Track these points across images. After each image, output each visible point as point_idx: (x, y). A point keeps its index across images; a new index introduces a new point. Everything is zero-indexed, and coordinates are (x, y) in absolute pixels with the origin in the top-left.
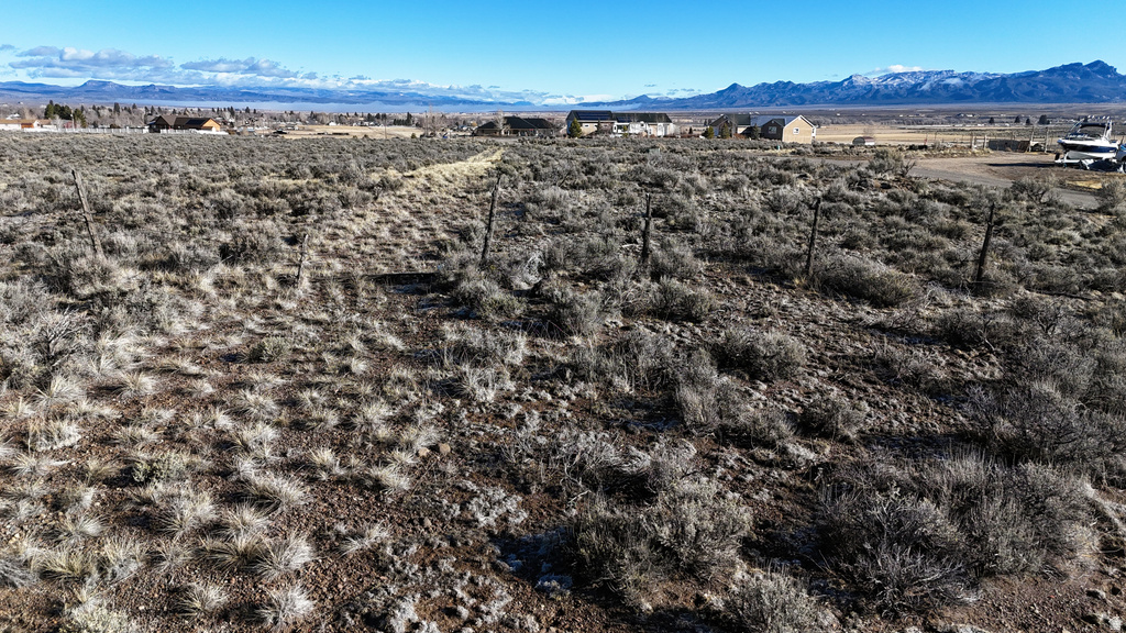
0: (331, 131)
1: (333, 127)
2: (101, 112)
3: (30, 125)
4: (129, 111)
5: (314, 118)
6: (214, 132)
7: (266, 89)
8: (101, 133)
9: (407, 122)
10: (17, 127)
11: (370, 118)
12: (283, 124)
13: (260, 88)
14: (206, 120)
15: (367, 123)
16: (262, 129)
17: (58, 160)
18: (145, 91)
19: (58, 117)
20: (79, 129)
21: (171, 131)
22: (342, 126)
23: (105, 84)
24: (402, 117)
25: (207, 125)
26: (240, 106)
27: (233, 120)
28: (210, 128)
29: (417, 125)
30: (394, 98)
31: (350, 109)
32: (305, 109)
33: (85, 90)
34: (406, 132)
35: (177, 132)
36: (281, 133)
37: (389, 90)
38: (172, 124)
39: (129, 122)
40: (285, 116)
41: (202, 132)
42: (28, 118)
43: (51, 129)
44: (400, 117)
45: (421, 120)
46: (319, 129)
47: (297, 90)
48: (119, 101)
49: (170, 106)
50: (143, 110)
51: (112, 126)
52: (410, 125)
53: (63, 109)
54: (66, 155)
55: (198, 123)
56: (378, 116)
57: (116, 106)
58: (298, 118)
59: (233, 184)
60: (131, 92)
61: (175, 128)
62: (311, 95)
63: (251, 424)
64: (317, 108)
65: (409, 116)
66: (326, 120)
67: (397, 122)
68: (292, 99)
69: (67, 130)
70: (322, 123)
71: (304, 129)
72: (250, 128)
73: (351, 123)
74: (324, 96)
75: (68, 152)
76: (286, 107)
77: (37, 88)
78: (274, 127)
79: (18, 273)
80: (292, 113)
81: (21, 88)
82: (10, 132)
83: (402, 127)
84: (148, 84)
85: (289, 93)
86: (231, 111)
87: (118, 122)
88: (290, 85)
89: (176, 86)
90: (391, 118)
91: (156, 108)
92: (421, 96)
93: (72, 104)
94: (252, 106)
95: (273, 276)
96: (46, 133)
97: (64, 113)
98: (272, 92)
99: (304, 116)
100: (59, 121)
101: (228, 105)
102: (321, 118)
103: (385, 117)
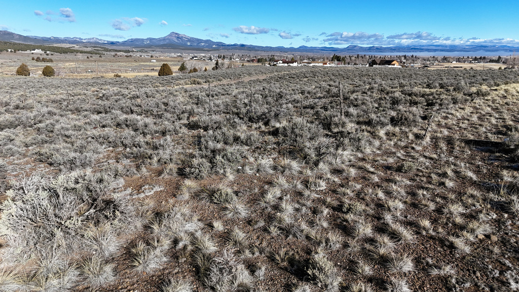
0: (452, 66)
1: (454, 64)
2: (352, 58)
3: (326, 64)
4: (363, 58)
5: (445, 59)
6: (395, 66)
7: (423, 46)
8: (350, 67)
9: (497, 61)
10: (321, 64)
11: (476, 59)
12: (428, 62)
13: (420, 46)
14: (393, 61)
15: (473, 62)
16: (418, 65)
17: (333, 77)
18: (370, 49)
19: (336, 60)
20: (343, 65)
21: (377, 66)
22: (459, 63)
23: (355, 46)
25: (393, 63)
26: (409, 54)
27: (405, 61)
28: (394, 65)
29: (503, 62)
30: (492, 48)
31: (465, 55)
32: (440, 55)
33: (348, 49)
34: (495, 66)
35: (380, 66)
36: (427, 67)
37: (490, 44)
38: (378, 63)
39: (362, 62)
40: (430, 59)
41: (390, 66)
42: (326, 60)
43: (333, 65)
44: (494, 58)
45: (506, 60)
46: (446, 65)
47: (439, 46)
48: (359, 53)
49: (379, 55)
50: (368, 57)
51: (355, 64)
52: (500, 63)
53: (338, 57)
54: (336, 76)
55: (389, 62)
56: (481, 58)
57: (358, 55)
58: (436, 59)
59: (401, 90)
60: (362, 49)
61: (379, 64)
62: (445, 48)
63: (393, 200)
64: (447, 54)
65: (500, 58)
66: (451, 60)
67: (492, 61)
68: (435, 50)
69: (338, 66)
70: (449, 62)
71: (438, 65)
72: (412, 65)
73: (464, 62)
74: (453, 48)
75: (337, 74)
76: (432, 54)
77: (331, 49)
78: (424, 64)
79: (314, 120)
80: (434, 57)
81: (325, 49)
82: (319, 66)
83: (494, 64)
84: (372, 46)
85: (434, 48)
86: (405, 57)
87: (357, 62)
88: (435, 44)
89: (383, 46)
90: (488, 59)
91: (373, 56)
92: (509, 47)
93: (342, 55)
94: (415, 54)
95: (413, 134)
96: (331, 67)
97: (338, 59)
98: (426, 48)
99: (439, 59)
100: (336, 62)
101: (403, 54)
102: (448, 59)
103: (484, 58)
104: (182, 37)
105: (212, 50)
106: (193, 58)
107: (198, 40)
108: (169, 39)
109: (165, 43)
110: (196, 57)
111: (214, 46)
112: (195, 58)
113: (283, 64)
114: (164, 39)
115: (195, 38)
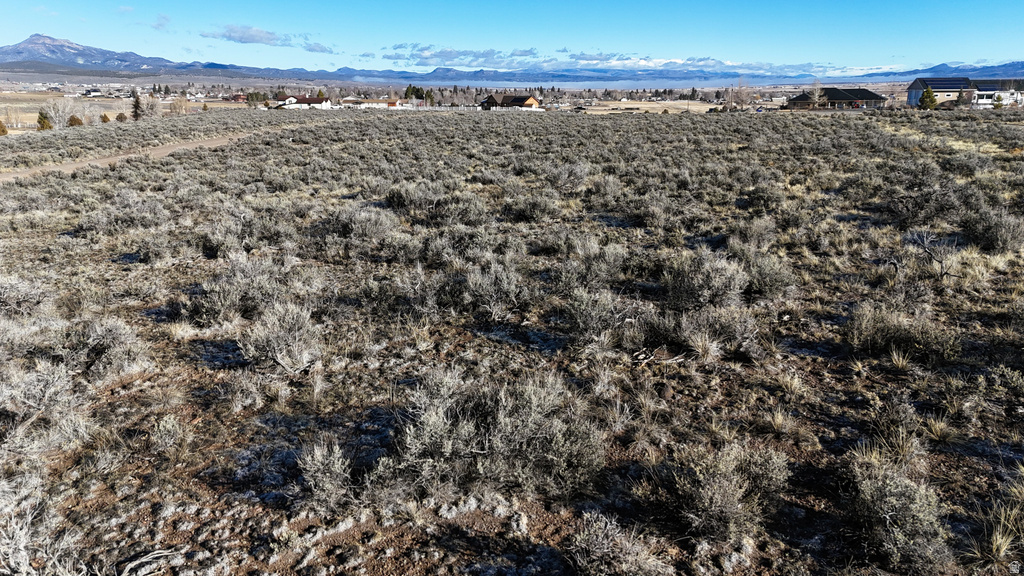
0: (623, 106)
1: (625, 103)
2: (444, 93)
3: (394, 104)
4: (464, 92)
5: (608, 94)
6: (533, 108)
8: (445, 111)
9: (693, 96)
10: (384, 106)
11: (657, 94)
12: (582, 101)
14: (527, 98)
15: (654, 98)
16: (566, 106)
18: (477, 75)
19: (414, 97)
20: (428, 108)
21: (499, 108)
22: (632, 102)
23: (449, 70)
24: (687, 91)
25: (527, 102)
26: (547, 86)
27: (542, 99)
28: (529, 106)
29: (701, 99)
30: (680, 74)
31: (640, 86)
32: (599, 87)
33: (434, 75)
35: (504, 109)
36: (581, 108)
38: (500, 102)
39: (464, 101)
40: (584, 94)
41: (523, 109)
42: (393, 98)
43: (408, 107)
44: (685, 93)
46: (613, 104)
47: (599, 71)
48: (457, 83)
49: (494, 86)
50: (474, 90)
51: (453, 105)
52: (694, 99)
53: (418, 90)
55: (520, 101)
56: (665, 92)
57: (455, 88)
58: (595, 95)
60: (461, 76)
61: (502, 105)
62: (603, 74)
64: (611, 86)
65: (694, 91)
66: (619, 96)
67: (683, 97)
68: (591, 79)
69: (420, 109)
70: (615, 99)
71: (599, 105)
72: (556, 105)
73: (640, 99)
74: (616, 75)
75: (421, 131)
76: (587, 85)
78: (575, 104)
80: (589, 91)
81: (390, 75)
82: (379, 110)
83: (687, 101)
84: (478, 69)
85: (589, 74)
86: (541, 90)
87: (456, 101)
89: (499, 70)
90: (676, 93)
91: (484, 89)
93: (425, 86)
94: (557, 85)
96: (404, 111)
97: (418, 94)
99: (599, 94)
100: (415, 101)
102: (614, 95)
103: (671, 92)
104: (62, 46)
105: (140, 76)
106: (89, 92)
107: (103, 53)
108: (29, 51)
109: (19, 58)
110: (95, 91)
111: (145, 67)
112: (93, 94)
113: (298, 106)
114: (17, 50)
115: (95, 49)
